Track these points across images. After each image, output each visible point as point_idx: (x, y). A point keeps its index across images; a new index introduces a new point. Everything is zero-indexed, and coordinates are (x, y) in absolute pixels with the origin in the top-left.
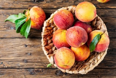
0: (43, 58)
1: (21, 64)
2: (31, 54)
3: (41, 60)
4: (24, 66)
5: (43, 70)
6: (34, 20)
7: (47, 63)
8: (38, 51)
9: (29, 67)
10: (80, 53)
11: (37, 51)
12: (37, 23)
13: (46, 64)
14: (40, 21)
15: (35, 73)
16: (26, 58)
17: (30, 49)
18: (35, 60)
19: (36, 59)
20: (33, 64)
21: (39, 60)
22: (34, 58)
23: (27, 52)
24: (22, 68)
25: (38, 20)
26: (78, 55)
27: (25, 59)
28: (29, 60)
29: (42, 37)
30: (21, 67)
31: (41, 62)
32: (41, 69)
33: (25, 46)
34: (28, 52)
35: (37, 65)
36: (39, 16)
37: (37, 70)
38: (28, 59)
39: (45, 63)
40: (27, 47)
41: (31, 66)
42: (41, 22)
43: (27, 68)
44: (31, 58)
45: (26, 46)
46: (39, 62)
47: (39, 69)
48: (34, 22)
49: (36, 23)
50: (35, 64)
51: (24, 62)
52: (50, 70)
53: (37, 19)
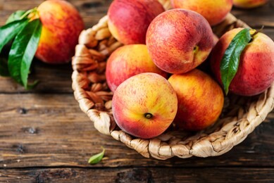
0: (75, 142)
1: (5, 155)
2: (37, 131)
3: (71, 145)
4: (14, 160)
5: (77, 170)
6: (52, 23)
7: (87, 154)
8: (61, 123)
9: (31, 164)
10: (194, 89)
11: (58, 122)
12: (60, 32)
13: (87, 157)
14: (68, 28)
15: (48, 179)
16: (23, 142)
17: (36, 119)
18: (51, 146)
19: (56, 144)
20: (44, 157)
21: (65, 146)
22: (47, 140)
23: (25, 126)
24: (7, 168)
25: (62, 25)
26: (188, 98)
27: (19, 144)
28: (31, 147)
29: (75, 67)
30: (5, 165)
31: (69, 152)
32: (70, 169)
33: (21, 111)
34: (28, 126)
35: (55, 160)
36: (65, 15)
37: (57, 172)
38: (28, 142)
39: (82, 153)
40: (28, 114)
41: (37, 161)
42: (71, 31)
43: (25, 166)
44: (39, 142)
45: (25, 111)
46: (64, 150)
47: (62, 169)
48: (51, 30)
49: (55, 35)
50: (51, 157)
51: (14, 151)
52: (98, 171)
53: (60, 20)
